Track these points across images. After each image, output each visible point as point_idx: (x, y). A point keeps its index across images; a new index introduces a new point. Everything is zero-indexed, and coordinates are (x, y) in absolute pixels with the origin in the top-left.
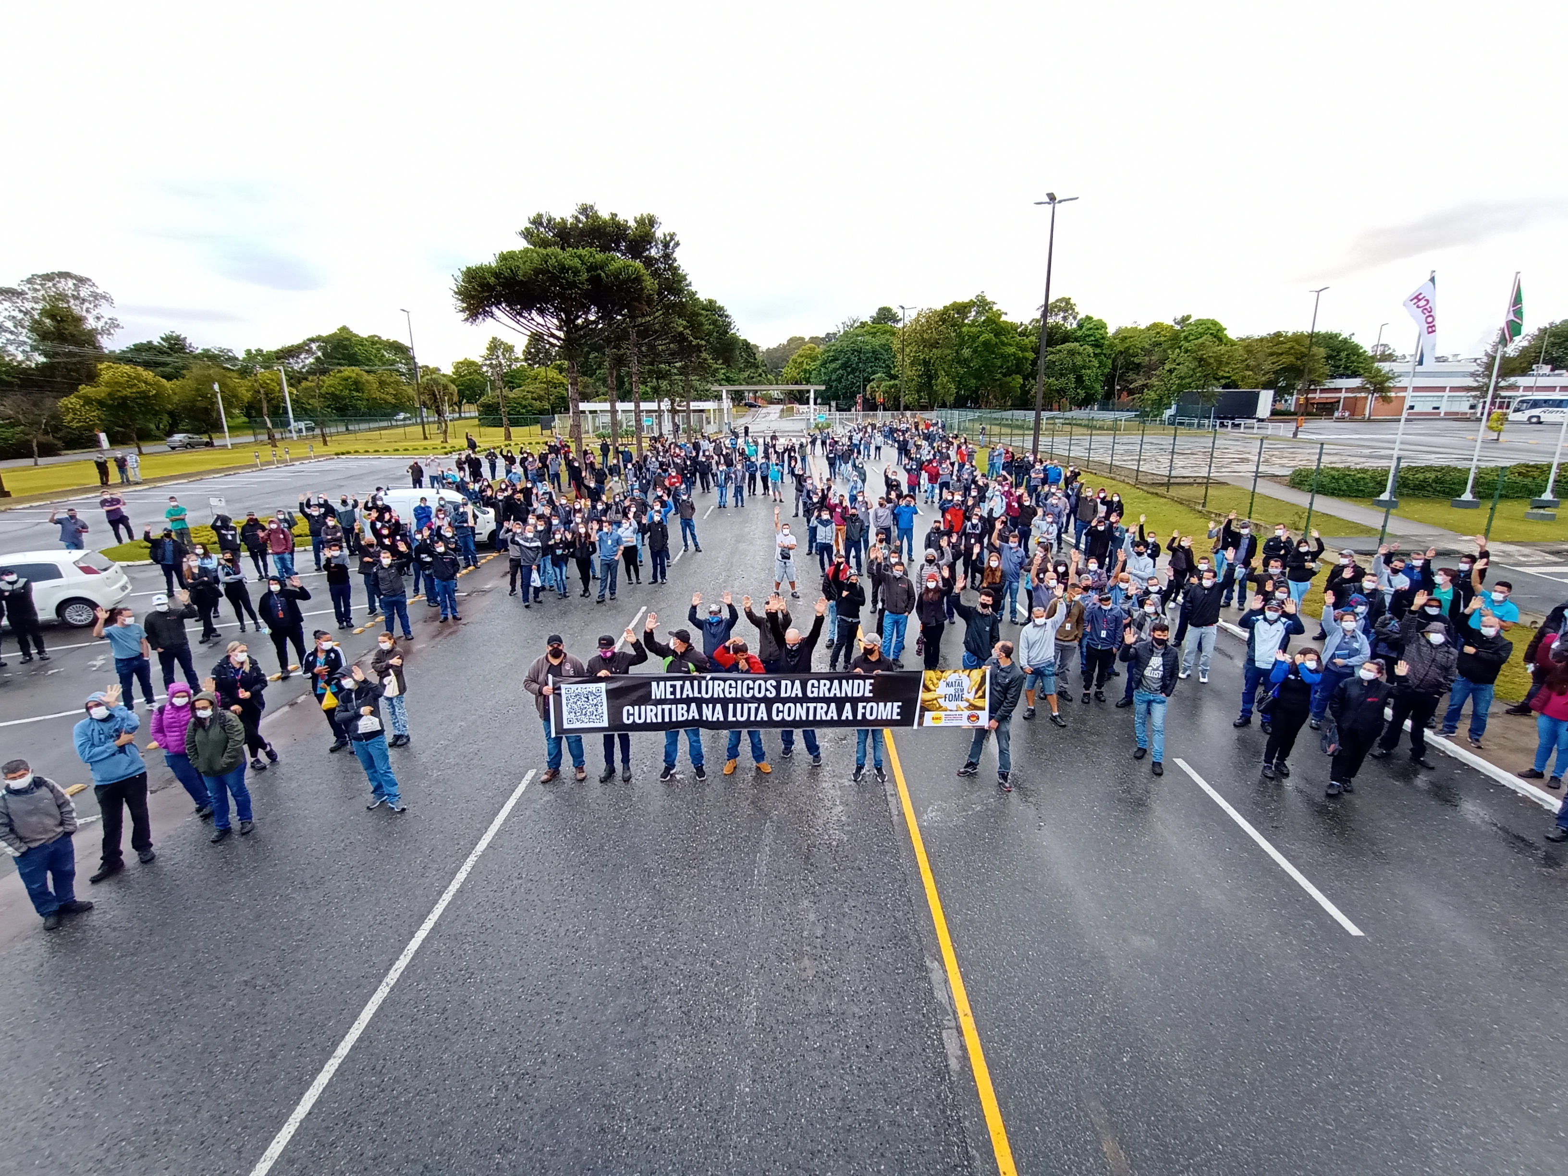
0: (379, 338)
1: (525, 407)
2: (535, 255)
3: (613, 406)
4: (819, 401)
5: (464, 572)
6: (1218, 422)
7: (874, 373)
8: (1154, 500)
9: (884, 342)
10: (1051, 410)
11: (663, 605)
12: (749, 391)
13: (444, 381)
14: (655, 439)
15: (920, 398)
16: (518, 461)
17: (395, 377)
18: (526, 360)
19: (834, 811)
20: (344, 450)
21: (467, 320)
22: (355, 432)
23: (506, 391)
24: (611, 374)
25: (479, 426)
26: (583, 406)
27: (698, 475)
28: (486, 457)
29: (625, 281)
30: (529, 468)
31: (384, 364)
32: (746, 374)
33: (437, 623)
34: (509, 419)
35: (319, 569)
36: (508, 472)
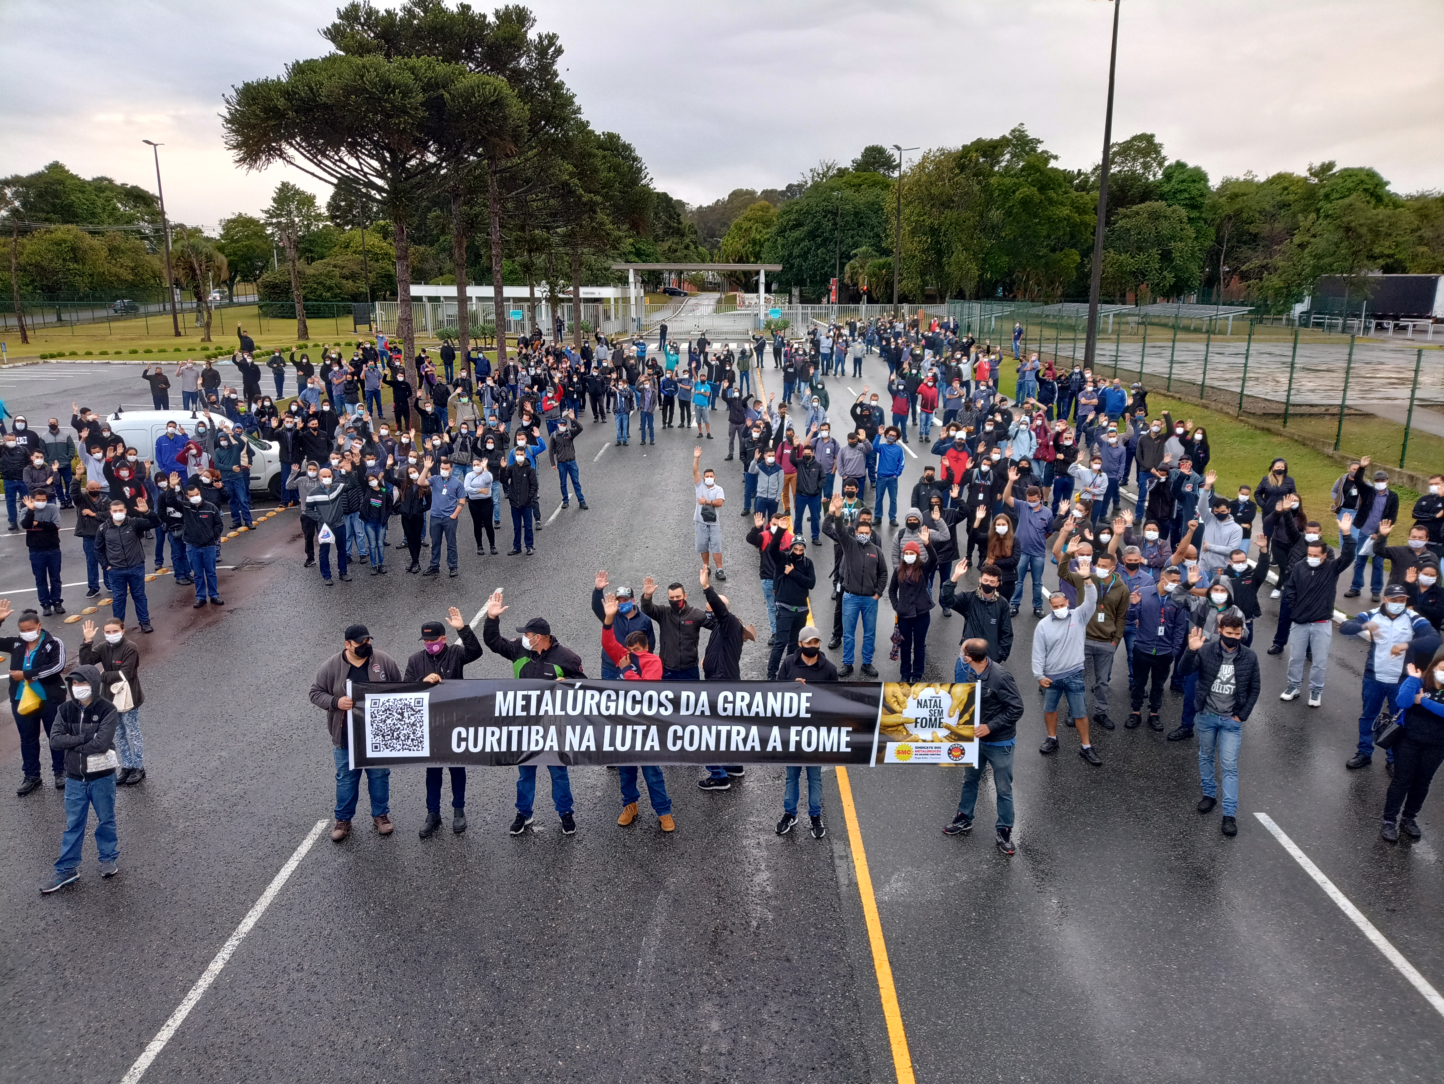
0: (110, 181)
1: (330, 289)
2: (345, 66)
3: (462, 291)
4: (774, 287)
5: (232, 534)
6: (1374, 322)
7: (856, 245)
8: (1263, 439)
9: (871, 198)
10: (1124, 303)
11: (526, 585)
12: (670, 272)
13: (209, 249)
14: (526, 343)
15: (925, 283)
16: (317, 371)
17: (134, 241)
18: (332, 218)
19: (757, 879)
20: (54, 351)
21: (242, 160)
22: (72, 324)
23: (300, 264)
24: (460, 244)
25: (259, 316)
26: (416, 290)
27: (587, 396)
28: (269, 365)
29: (478, 107)
30: (335, 381)
31: (117, 221)
32: (666, 246)
33: (190, 609)
34: (305, 307)
35: (14, 528)
36: (302, 387)
